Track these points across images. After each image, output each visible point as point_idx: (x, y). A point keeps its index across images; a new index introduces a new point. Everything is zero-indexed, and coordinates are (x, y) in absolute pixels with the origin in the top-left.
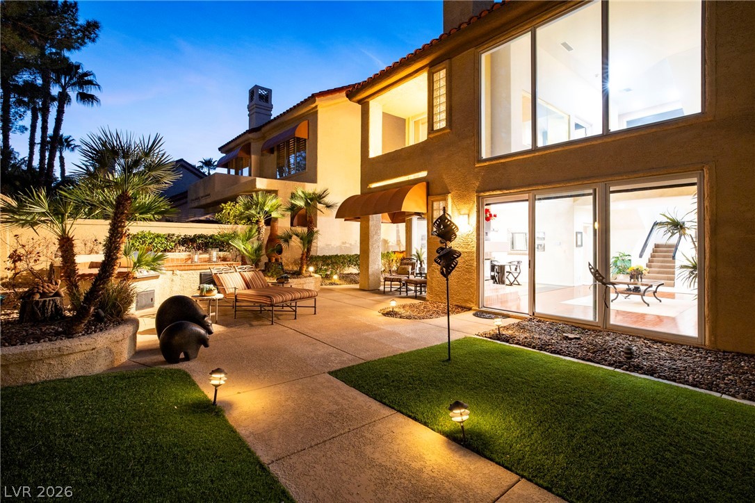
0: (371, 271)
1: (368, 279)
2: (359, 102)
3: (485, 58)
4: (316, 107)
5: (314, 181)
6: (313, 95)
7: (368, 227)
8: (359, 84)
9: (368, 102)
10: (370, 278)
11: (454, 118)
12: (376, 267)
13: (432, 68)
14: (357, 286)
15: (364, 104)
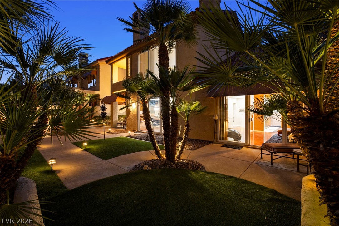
0: (113, 121)
1: (113, 124)
2: (110, 64)
3: (139, 56)
4: (99, 64)
5: (98, 90)
6: (97, 60)
7: (113, 106)
8: (113, 56)
9: (112, 65)
10: (114, 123)
11: (132, 73)
12: (116, 120)
13: (127, 56)
14: (110, 126)
15: (111, 65)
